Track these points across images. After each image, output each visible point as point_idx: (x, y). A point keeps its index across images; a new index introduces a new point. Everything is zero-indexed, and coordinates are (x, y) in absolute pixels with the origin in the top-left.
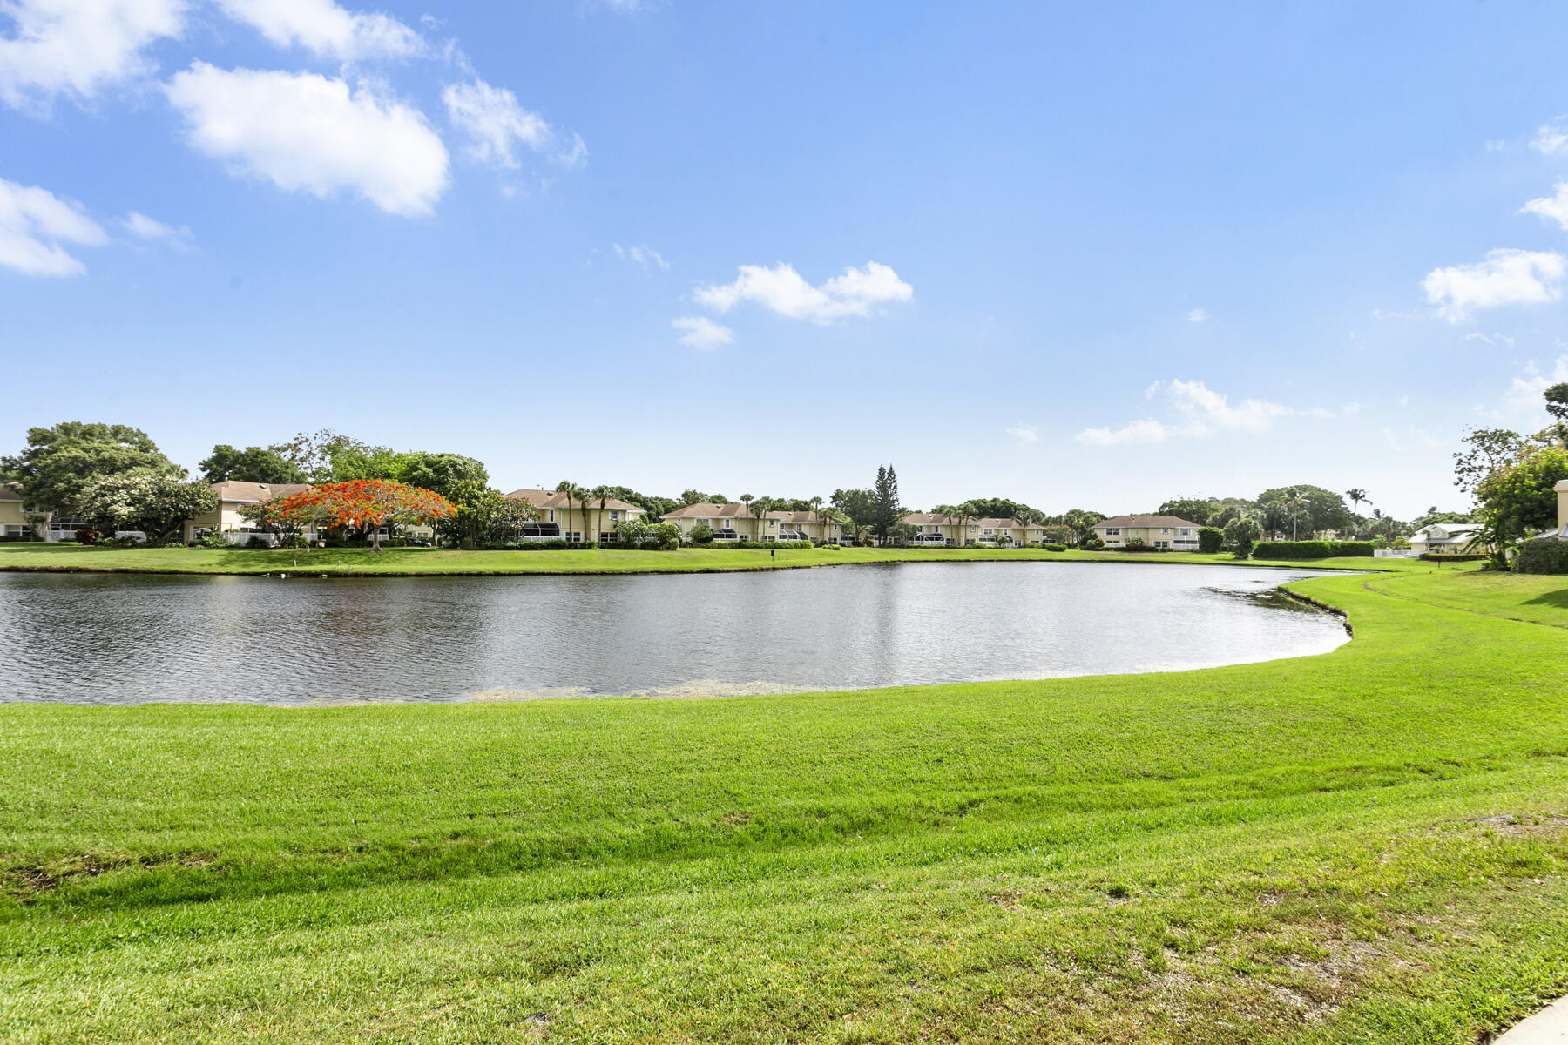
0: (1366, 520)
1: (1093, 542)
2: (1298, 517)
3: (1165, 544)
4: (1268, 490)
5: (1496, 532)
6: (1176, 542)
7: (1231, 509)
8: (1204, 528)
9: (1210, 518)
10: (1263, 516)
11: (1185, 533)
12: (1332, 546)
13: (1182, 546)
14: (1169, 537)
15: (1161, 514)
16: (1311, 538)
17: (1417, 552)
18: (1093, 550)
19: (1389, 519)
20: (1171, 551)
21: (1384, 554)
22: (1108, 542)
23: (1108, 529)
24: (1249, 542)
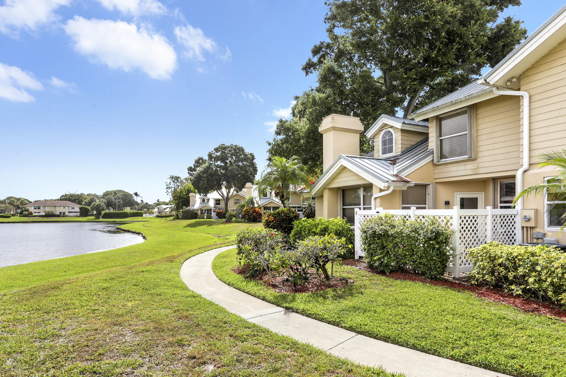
0: (139, 204)
1: (27, 213)
2: (118, 202)
3: (64, 213)
4: (107, 191)
5: (177, 208)
6: (69, 212)
7: (93, 198)
8: (82, 206)
9: (84, 202)
10: (105, 202)
11: (73, 209)
12: (130, 213)
13: (72, 214)
14: (66, 210)
15: (61, 200)
16: (122, 210)
17: (155, 214)
18: (27, 217)
19: (147, 203)
20: (67, 216)
21: (146, 216)
22: (35, 213)
23: (34, 207)
24: (100, 212)
